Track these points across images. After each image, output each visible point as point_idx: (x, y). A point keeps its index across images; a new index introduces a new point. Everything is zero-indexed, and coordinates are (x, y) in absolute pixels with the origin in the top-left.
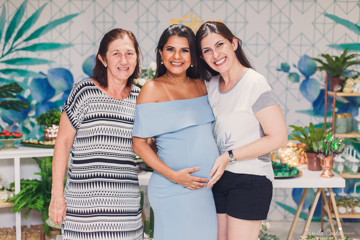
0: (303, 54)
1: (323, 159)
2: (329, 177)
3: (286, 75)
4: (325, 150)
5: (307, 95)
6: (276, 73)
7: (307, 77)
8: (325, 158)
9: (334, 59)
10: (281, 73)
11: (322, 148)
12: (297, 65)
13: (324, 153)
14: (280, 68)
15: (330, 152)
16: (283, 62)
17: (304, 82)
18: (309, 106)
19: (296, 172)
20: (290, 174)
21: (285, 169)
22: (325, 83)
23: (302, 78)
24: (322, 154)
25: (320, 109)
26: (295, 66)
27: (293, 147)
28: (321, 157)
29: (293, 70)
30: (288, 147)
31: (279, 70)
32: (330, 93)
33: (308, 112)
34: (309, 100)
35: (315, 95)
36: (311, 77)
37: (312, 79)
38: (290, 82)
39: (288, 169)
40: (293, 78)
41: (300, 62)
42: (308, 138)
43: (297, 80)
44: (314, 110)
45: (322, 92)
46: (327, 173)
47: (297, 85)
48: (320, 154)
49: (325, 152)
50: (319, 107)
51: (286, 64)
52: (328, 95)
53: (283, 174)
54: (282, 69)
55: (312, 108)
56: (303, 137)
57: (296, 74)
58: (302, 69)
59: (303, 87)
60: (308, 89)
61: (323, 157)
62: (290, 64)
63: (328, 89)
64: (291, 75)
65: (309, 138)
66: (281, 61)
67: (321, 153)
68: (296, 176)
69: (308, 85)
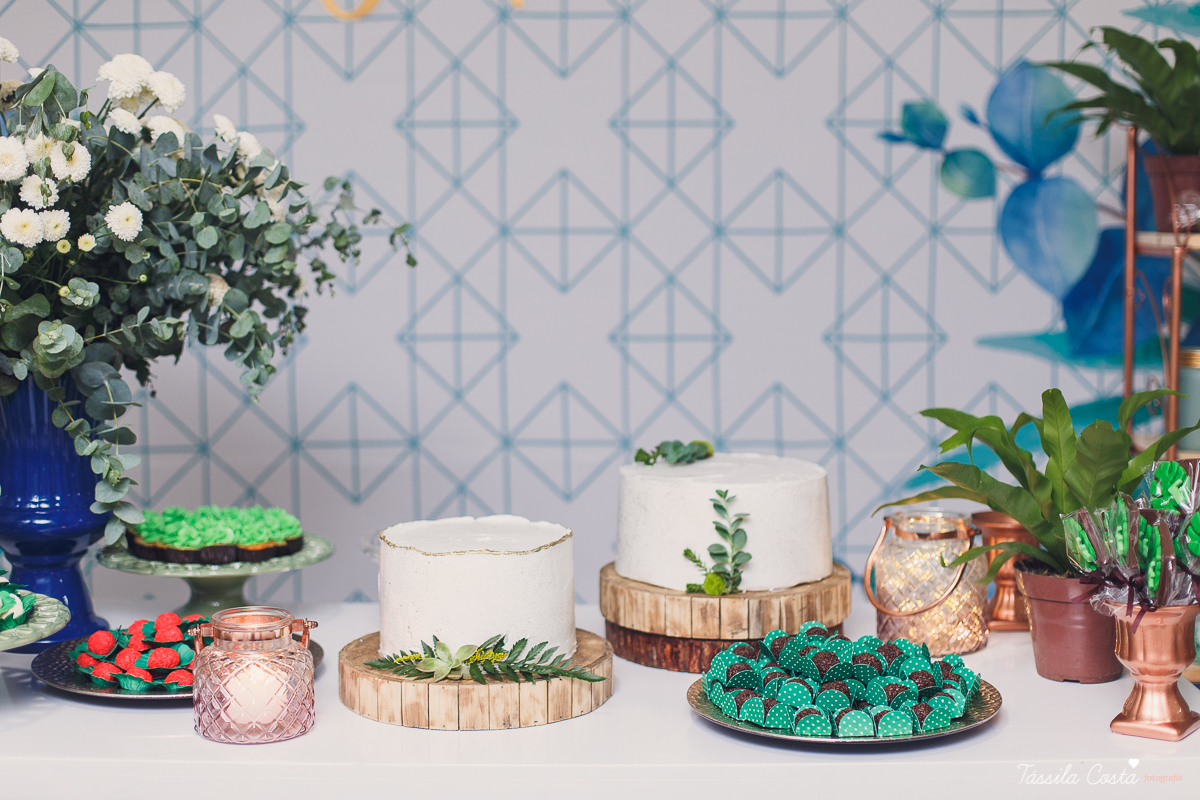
0: (1009, 57)
1: (1131, 619)
2: (1173, 732)
3: (929, 159)
4: (1146, 561)
5: (1032, 261)
6: (877, 150)
7: (1034, 174)
8: (1141, 614)
9: (1169, 56)
10: (906, 151)
11: (1121, 548)
12: (981, 114)
13: (1138, 586)
14: (897, 129)
15: (1176, 579)
16: (912, 96)
17: (1018, 193)
18: (1043, 312)
19: (958, 702)
20: (920, 714)
21: (892, 679)
22: (1124, 197)
23: (1010, 177)
24: (1125, 592)
25: (1098, 327)
26: (972, 118)
27: (951, 535)
28: (1117, 604)
29: (961, 136)
30: (923, 536)
31: (891, 138)
32: (1150, 240)
33: (1040, 342)
34: (1045, 285)
35: (1074, 259)
36: (1051, 171)
37: (1058, 180)
38: (947, 199)
39: (913, 686)
40: (962, 180)
41: (996, 96)
42: (1032, 481)
43: (984, 186)
44: (1071, 332)
45: (1110, 244)
46: (1155, 706)
47: (985, 213)
48: (1108, 592)
49: (1144, 572)
50: (1093, 318)
51: (928, 105)
52: (1137, 249)
53: (877, 719)
54: (909, 136)
55: (1061, 326)
56: (1004, 476)
57: (978, 154)
58: (1009, 130)
59: (1015, 222)
60: (1040, 229)
61: (1130, 607)
62: (949, 107)
63: (1141, 225)
64: (952, 159)
65: (1042, 481)
66: (905, 94)
67: (1119, 582)
68: (961, 727)
69: (1037, 210)
